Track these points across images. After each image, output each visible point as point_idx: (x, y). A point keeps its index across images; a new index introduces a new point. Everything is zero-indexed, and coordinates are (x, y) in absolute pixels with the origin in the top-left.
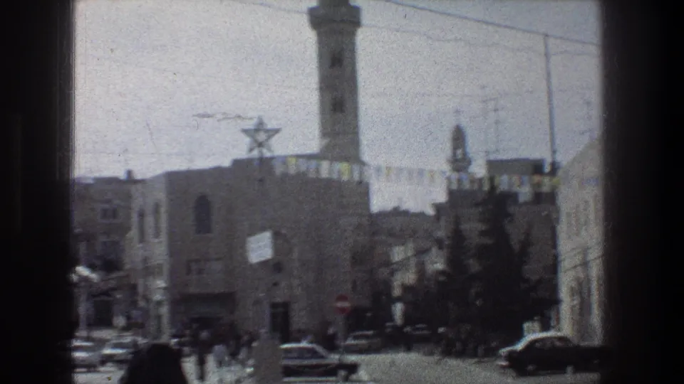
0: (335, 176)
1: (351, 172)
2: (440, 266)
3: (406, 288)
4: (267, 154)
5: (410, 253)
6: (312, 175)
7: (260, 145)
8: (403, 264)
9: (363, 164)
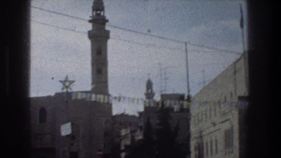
0: (98, 100)
1: (104, 99)
2: (140, 137)
3: (127, 147)
4: (69, 91)
5: (129, 132)
6: (88, 99)
7: (67, 87)
8: (125, 136)
9: (109, 95)
